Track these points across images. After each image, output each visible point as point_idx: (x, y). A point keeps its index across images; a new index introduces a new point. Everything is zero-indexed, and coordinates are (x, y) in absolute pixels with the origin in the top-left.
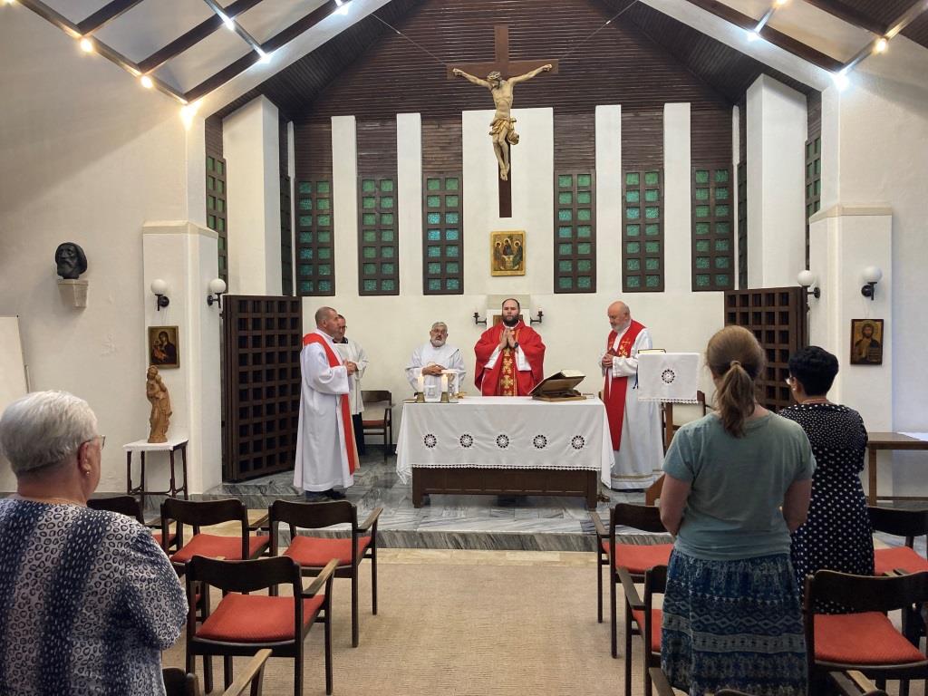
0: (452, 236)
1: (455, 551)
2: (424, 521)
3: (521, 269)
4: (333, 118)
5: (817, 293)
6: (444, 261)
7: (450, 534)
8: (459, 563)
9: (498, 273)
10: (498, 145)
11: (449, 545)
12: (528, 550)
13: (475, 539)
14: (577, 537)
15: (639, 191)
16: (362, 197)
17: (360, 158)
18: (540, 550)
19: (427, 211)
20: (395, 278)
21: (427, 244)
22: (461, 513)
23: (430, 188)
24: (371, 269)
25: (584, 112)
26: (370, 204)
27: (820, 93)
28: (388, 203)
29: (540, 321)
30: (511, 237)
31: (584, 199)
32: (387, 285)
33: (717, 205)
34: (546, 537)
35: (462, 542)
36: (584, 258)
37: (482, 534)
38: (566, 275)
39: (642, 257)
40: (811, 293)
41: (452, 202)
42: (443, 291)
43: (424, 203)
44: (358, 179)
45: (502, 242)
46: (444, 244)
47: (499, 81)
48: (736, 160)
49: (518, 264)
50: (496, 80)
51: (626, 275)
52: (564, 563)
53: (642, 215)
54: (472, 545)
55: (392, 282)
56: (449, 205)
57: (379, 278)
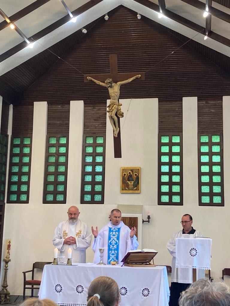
0: (99, 169)
3: (138, 189)
4: (35, 103)
6: (93, 183)
9: (124, 191)
10: (112, 118)
15: (208, 146)
16: (48, 146)
17: (49, 125)
19: (85, 155)
20: (64, 193)
21: (84, 174)
23: (87, 142)
24: (51, 188)
25: (176, 101)
26: (53, 150)
28: (63, 150)
29: (149, 222)
32: (60, 197)
36: (176, 184)
38: (165, 194)
39: (211, 184)
41: (100, 150)
42: (93, 202)
43: (84, 150)
44: (47, 136)
46: (94, 174)
49: (136, 186)
51: (201, 194)
53: (211, 159)
55: (63, 196)
56: (97, 152)
57: (55, 193)
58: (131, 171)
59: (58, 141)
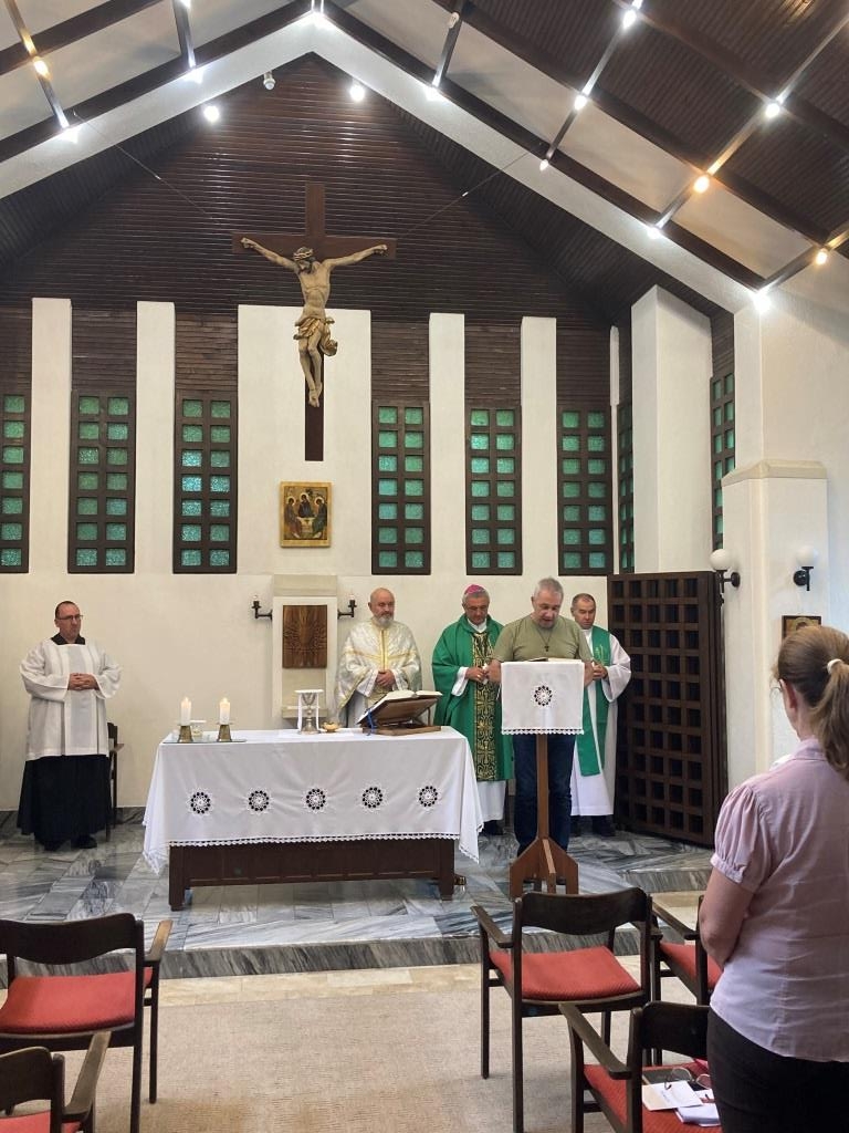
0: (219, 485)
1: (247, 979)
2: (189, 933)
3: (324, 537)
4: (36, 302)
5: (736, 580)
6: (205, 521)
7: (237, 952)
8: (257, 999)
10: (306, 355)
11: (237, 969)
12: (360, 968)
13: (278, 956)
14: (434, 942)
15: (488, 435)
16: (78, 421)
17: (76, 364)
18: (378, 967)
19: (180, 448)
20: (128, 546)
21: (180, 497)
22: (248, 916)
23: (187, 414)
24: (88, 533)
25: (414, 321)
26: (91, 432)
27: (732, 316)
28: (119, 433)
29: (352, 614)
30: (310, 491)
31: (412, 441)
32: (115, 557)
33: (590, 458)
34: (387, 946)
35: (257, 962)
36: (413, 524)
37: (289, 947)
38: (388, 548)
39: (493, 525)
40: (727, 580)
41: (220, 436)
42: (205, 568)
43: (178, 435)
44: (72, 393)
45: (297, 497)
46: (206, 497)
47: (311, 262)
48: (615, 400)
49: (320, 530)
50: (307, 259)
51: (471, 549)
52: (419, 986)
53: (493, 467)
54: (273, 967)
55: (123, 552)
56: (215, 440)
57: (102, 545)
58: (307, 491)
59: (105, 406)
